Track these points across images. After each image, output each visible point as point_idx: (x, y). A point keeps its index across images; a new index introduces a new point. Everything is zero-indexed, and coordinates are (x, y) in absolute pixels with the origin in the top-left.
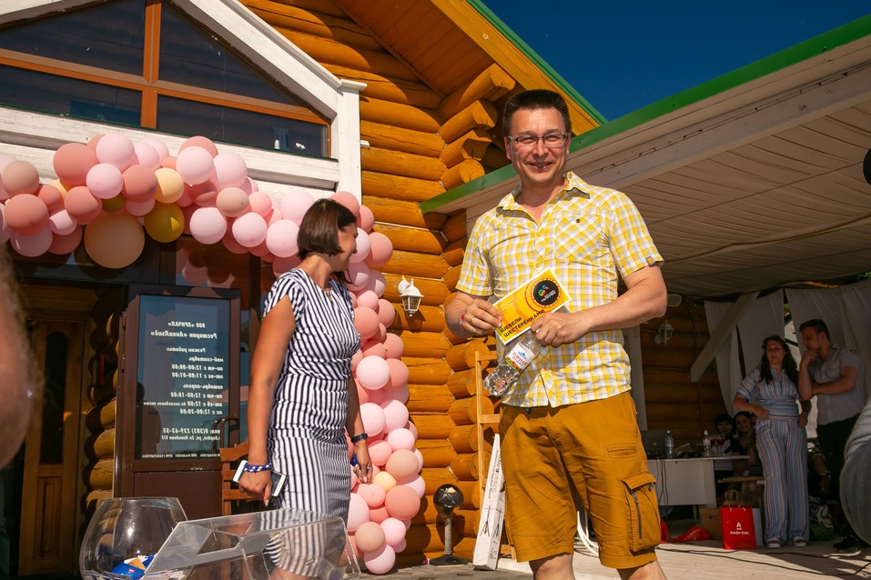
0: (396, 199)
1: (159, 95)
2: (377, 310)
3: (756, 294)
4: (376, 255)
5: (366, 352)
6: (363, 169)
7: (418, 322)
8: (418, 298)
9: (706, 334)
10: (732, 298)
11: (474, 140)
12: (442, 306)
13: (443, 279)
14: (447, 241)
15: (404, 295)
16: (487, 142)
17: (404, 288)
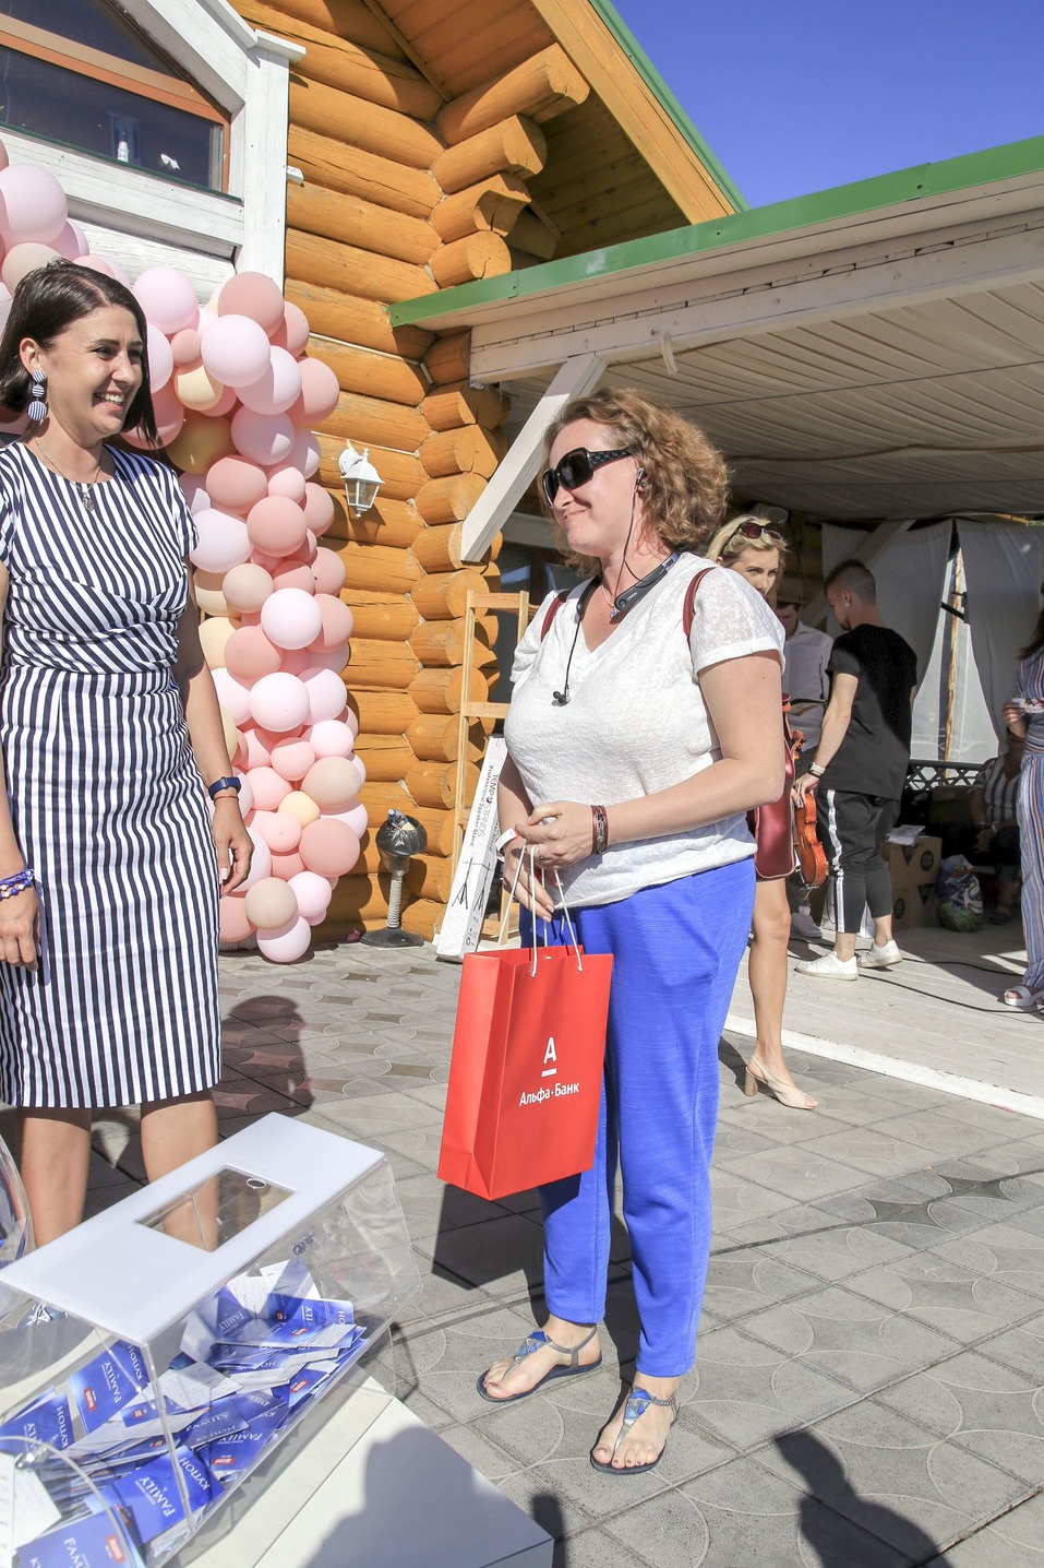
0: (345, 292)
2: (302, 503)
3: (909, 524)
4: (311, 404)
5: (280, 578)
6: (287, 225)
7: (370, 526)
8: (376, 484)
10: (868, 525)
11: (499, 195)
12: (412, 501)
13: (417, 453)
14: (431, 382)
15: (349, 475)
16: (520, 202)
17: (349, 463)
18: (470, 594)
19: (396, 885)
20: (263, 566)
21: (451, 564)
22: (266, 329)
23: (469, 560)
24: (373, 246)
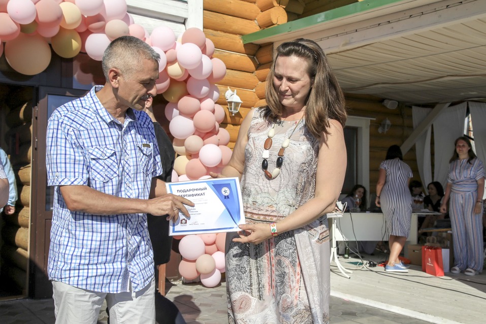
0: (225, 32)
2: (213, 112)
3: (449, 104)
4: (216, 75)
5: (206, 140)
6: (204, 9)
7: (237, 119)
8: (239, 103)
9: (411, 127)
10: (431, 106)
13: (254, 90)
14: (258, 63)
15: (229, 100)
17: (229, 96)
20: (199, 136)
22: (200, 47)
24: (235, 15)
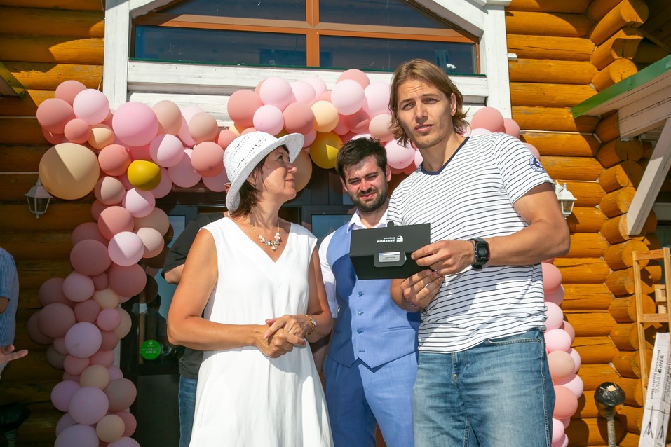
0: (546, 107)
1: (320, 35)
6: (511, 81)
8: (571, 201)
11: (623, 39)
12: (598, 206)
13: (598, 181)
14: (601, 142)
15: (561, 198)
16: (638, 39)
18: (634, 254)
19: (610, 425)
21: (622, 237)
23: (633, 234)
24: (559, 81)
